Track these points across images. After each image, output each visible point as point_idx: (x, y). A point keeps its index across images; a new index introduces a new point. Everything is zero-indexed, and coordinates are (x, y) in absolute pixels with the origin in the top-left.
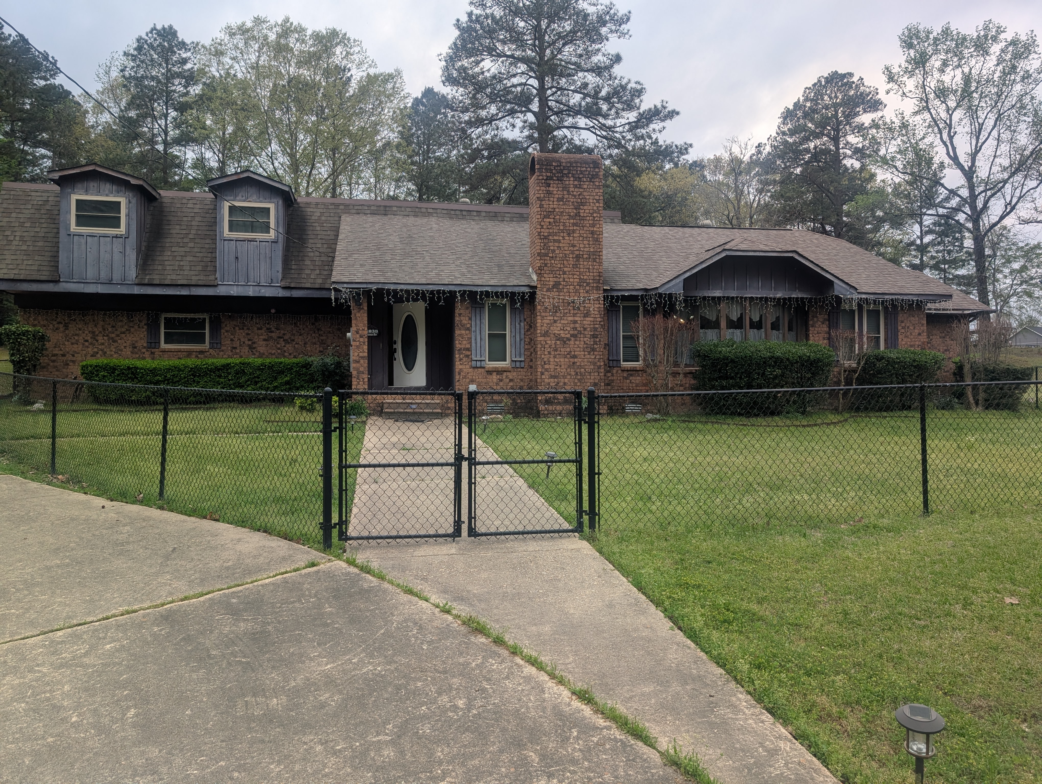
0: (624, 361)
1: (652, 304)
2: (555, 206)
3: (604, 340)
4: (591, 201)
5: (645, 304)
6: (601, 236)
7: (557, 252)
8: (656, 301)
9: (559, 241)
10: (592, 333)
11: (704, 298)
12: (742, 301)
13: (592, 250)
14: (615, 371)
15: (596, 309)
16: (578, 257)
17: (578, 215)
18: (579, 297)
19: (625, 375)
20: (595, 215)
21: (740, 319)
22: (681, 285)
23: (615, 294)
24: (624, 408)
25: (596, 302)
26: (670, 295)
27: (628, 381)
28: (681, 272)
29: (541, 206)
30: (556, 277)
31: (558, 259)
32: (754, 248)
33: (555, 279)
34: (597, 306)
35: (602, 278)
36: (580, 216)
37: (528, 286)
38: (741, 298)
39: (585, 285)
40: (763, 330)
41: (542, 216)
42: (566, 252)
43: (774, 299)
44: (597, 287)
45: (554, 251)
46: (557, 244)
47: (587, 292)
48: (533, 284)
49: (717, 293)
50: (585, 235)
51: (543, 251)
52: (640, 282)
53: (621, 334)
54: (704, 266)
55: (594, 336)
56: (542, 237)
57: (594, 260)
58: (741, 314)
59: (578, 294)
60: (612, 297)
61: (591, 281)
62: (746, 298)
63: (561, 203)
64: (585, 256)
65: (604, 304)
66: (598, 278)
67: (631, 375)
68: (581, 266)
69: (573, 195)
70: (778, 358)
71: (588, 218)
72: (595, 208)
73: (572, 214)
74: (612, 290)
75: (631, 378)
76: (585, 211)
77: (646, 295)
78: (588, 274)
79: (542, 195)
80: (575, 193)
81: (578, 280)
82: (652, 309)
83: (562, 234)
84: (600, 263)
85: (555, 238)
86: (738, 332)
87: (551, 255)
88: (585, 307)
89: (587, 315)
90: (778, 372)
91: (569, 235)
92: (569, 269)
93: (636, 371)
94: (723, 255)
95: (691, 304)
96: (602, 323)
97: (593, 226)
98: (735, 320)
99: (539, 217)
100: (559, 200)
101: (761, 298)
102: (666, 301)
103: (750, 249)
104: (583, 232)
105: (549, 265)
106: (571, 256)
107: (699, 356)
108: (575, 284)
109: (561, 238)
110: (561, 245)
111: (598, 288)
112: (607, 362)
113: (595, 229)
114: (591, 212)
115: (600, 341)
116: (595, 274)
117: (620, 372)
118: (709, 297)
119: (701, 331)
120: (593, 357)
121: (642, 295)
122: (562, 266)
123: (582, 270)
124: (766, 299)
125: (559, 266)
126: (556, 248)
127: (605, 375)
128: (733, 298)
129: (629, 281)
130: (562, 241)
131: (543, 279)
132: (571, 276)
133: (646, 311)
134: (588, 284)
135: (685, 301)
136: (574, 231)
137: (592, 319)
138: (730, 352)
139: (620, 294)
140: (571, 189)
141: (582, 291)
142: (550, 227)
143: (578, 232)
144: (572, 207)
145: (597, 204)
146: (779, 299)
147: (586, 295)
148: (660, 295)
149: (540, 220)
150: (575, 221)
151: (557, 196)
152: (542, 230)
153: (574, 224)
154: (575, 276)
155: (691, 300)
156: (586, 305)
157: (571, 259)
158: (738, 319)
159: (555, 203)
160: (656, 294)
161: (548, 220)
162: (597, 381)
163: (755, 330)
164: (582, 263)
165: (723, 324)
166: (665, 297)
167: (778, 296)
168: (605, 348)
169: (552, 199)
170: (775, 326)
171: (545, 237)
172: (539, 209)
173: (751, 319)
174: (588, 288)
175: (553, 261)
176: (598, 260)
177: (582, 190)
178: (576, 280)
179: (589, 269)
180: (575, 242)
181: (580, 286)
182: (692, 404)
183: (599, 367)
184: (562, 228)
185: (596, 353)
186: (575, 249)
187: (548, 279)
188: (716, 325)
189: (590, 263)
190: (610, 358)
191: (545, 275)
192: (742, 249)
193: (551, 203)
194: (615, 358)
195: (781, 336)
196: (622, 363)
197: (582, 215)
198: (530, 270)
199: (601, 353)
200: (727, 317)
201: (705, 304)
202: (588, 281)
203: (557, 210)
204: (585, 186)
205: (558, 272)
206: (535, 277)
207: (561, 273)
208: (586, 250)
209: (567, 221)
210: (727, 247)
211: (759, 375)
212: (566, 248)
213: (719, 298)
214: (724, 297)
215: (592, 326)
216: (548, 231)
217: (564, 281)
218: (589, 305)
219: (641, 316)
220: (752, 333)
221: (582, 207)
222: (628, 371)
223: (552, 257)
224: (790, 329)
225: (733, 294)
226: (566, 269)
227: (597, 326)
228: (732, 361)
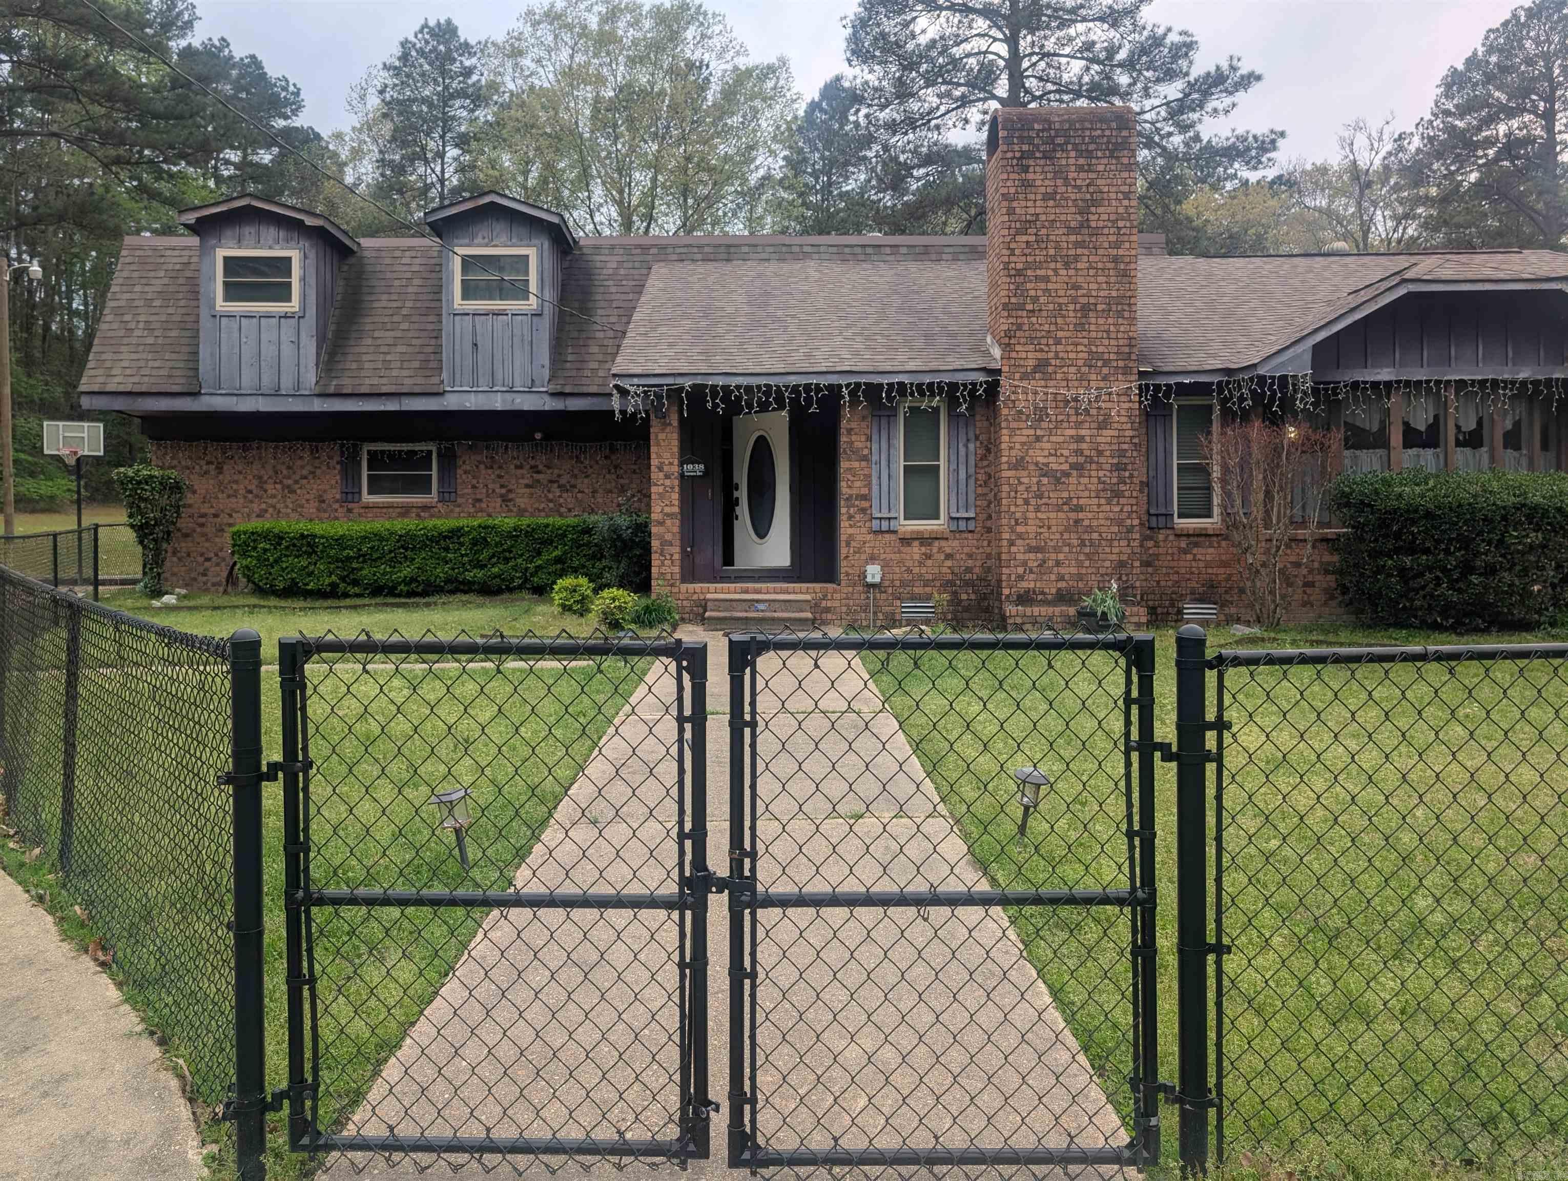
0: (1179, 517)
1: (1242, 399)
2: (1038, 210)
3: (1140, 475)
4: (1113, 196)
5: (1224, 402)
6: (1133, 266)
7: (1042, 300)
8: (1253, 392)
9: (1046, 279)
10: (1115, 461)
11: (1355, 385)
12: (1439, 390)
13: (1114, 294)
14: (1161, 537)
15: (1123, 412)
16: (1085, 310)
17: (1085, 224)
18: (1088, 388)
19: (1183, 545)
20: (1121, 224)
21: (1435, 428)
22: (1308, 357)
23: (1162, 381)
24: (1180, 612)
25: (1123, 398)
26: (1284, 378)
27: (1189, 557)
28: (1306, 332)
29: (1011, 212)
30: (1042, 351)
31: (1044, 314)
32: (1470, 276)
33: (1039, 355)
34: (1126, 405)
35: (1135, 350)
36: (1089, 227)
37: (984, 369)
38: (1438, 382)
39: (1100, 364)
40: (1484, 449)
41: (1012, 231)
42: (1061, 300)
43: (1513, 383)
44: (1126, 367)
45: (1035, 299)
46: (1042, 286)
47: (1104, 379)
48: (994, 366)
49: (1385, 375)
50: (1100, 265)
51: (1013, 300)
52: (1214, 356)
53: (1175, 462)
54: (1358, 316)
55: (1119, 468)
56: (1013, 272)
57: (1120, 314)
58: (1436, 417)
59: (1085, 383)
60: (1157, 387)
61: (1112, 356)
62: (1448, 382)
63: (1051, 203)
64: (1100, 307)
65: (1140, 402)
66: (1127, 350)
67: (1196, 545)
68: (1093, 327)
69: (1075, 186)
70: (1535, 508)
71: (1106, 231)
72: (1121, 210)
73: (1073, 224)
74: (1156, 373)
75: (1195, 551)
76: (1100, 216)
77: (1228, 383)
78: (1106, 342)
79: (1012, 190)
80: (1079, 182)
81: (1085, 355)
82: (1243, 410)
83: (1052, 265)
84: (1132, 320)
85: (1039, 272)
86: (1430, 452)
87: (1029, 307)
88: (1099, 408)
89: (1104, 424)
90: (1534, 538)
91: (1067, 265)
92: (1068, 334)
93: (1207, 535)
94: (1401, 291)
95: (1327, 396)
96: (1136, 440)
97: (1117, 245)
98: (1422, 428)
99: (1006, 232)
100: (1047, 197)
101: (1483, 383)
102: (1274, 393)
103: (1461, 277)
104: (1097, 259)
105: (1026, 327)
106: (1071, 307)
107: (1348, 505)
108: (1080, 363)
109: (1050, 273)
110: (1050, 286)
111: (1126, 371)
112: (1145, 518)
113: (1121, 252)
114: (1113, 217)
115: (1131, 476)
116: (1121, 342)
117: (1171, 538)
118: (1365, 383)
119: (1347, 453)
120: (1117, 509)
121: (1220, 383)
122: (1053, 328)
123: (1094, 335)
124: (1495, 383)
125: (1046, 327)
126: (1040, 293)
127: (1141, 546)
128: (1419, 383)
129: (1189, 356)
130: (1054, 279)
131: (1014, 355)
132: (1070, 348)
133: (1228, 416)
134: (1106, 363)
135: (1315, 391)
136: (1077, 258)
137: (1116, 433)
138: (1423, 496)
139: (1172, 381)
140: (1071, 175)
141: (1093, 377)
142: (1027, 251)
143: (1085, 259)
144: (1073, 210)
145: (1126, 203)
146: (1524, 383)
147: (1102, 384)
148: (1262, 379)
149: (1008, 239)
150: (1079, 238)
151: (1043, 190)
152: (1013, 259)
153: (1077, 245)
154: (1080, 348)
155: (1326, 390)
156: (1103, 405)
157: (1071, 314)
158: (1430, 427)
159: (1038, 203)
160: (1251, 379)
161: (1025, 238)
162: (1124, 557)
163: (1468, 450)
164: (1093, 320)
165: (1396, 437)
166: (1273, 384)
167: (1522, 376)
168: (1141, 491)
169: (1032, 197)
170: (1512, 440)
171: (1019, 273)
172: (1006, 218)
173: (1458, 427)
174: (1105, 371)
175: (1034, 320)
176: (1126, 314)
177: (1094, 175)
178: (1081, 355)
179: (1108, 332)
180: (1080, 279)
181: (1090, 366)
182: (1325, 604)
183: (1130, 530)
184: (1052, 252)
185: (1122, 501)
186: (1080, 292)
187: (1024, 355)
188: (1380, 441)
189: (1110, 321)
190: (1152, 511)
191: (1018, 348)
192: (1443, 277)
193: (1030, 204)
194: (1163, 511)
195: (1524, 462)
196: (1176, 520)
197: (1093, 224)
198: (989, 339)
199: (1134, 501)
200: (1406, 424)
201: (1356, 398)
202: (1106, 356)
203: (1043, 217)
204: (1101, 168)
205: (1044, 341)
206: (997, 352)
207: (1051, 341)
208: (1102, 294)
209: (1064, 238)
210: (1409, 275)
211: (1489, 543)
212: (1061, 293)
213: (1388, 384)
214: (1398, 382)
215: (1116, 447)
216: (1023, 259)
217: (1057, 357)
218: (1109, 405)
219: (1216, 427)
220: (1461, 457)
221: (1093, 209)
222: (1188, 536)
223: (1033, 311)
224: (1545, 447)
225: (1420, 375)
226: (1060, 334)
227: (1125, 446)
228: (1428, 515)
